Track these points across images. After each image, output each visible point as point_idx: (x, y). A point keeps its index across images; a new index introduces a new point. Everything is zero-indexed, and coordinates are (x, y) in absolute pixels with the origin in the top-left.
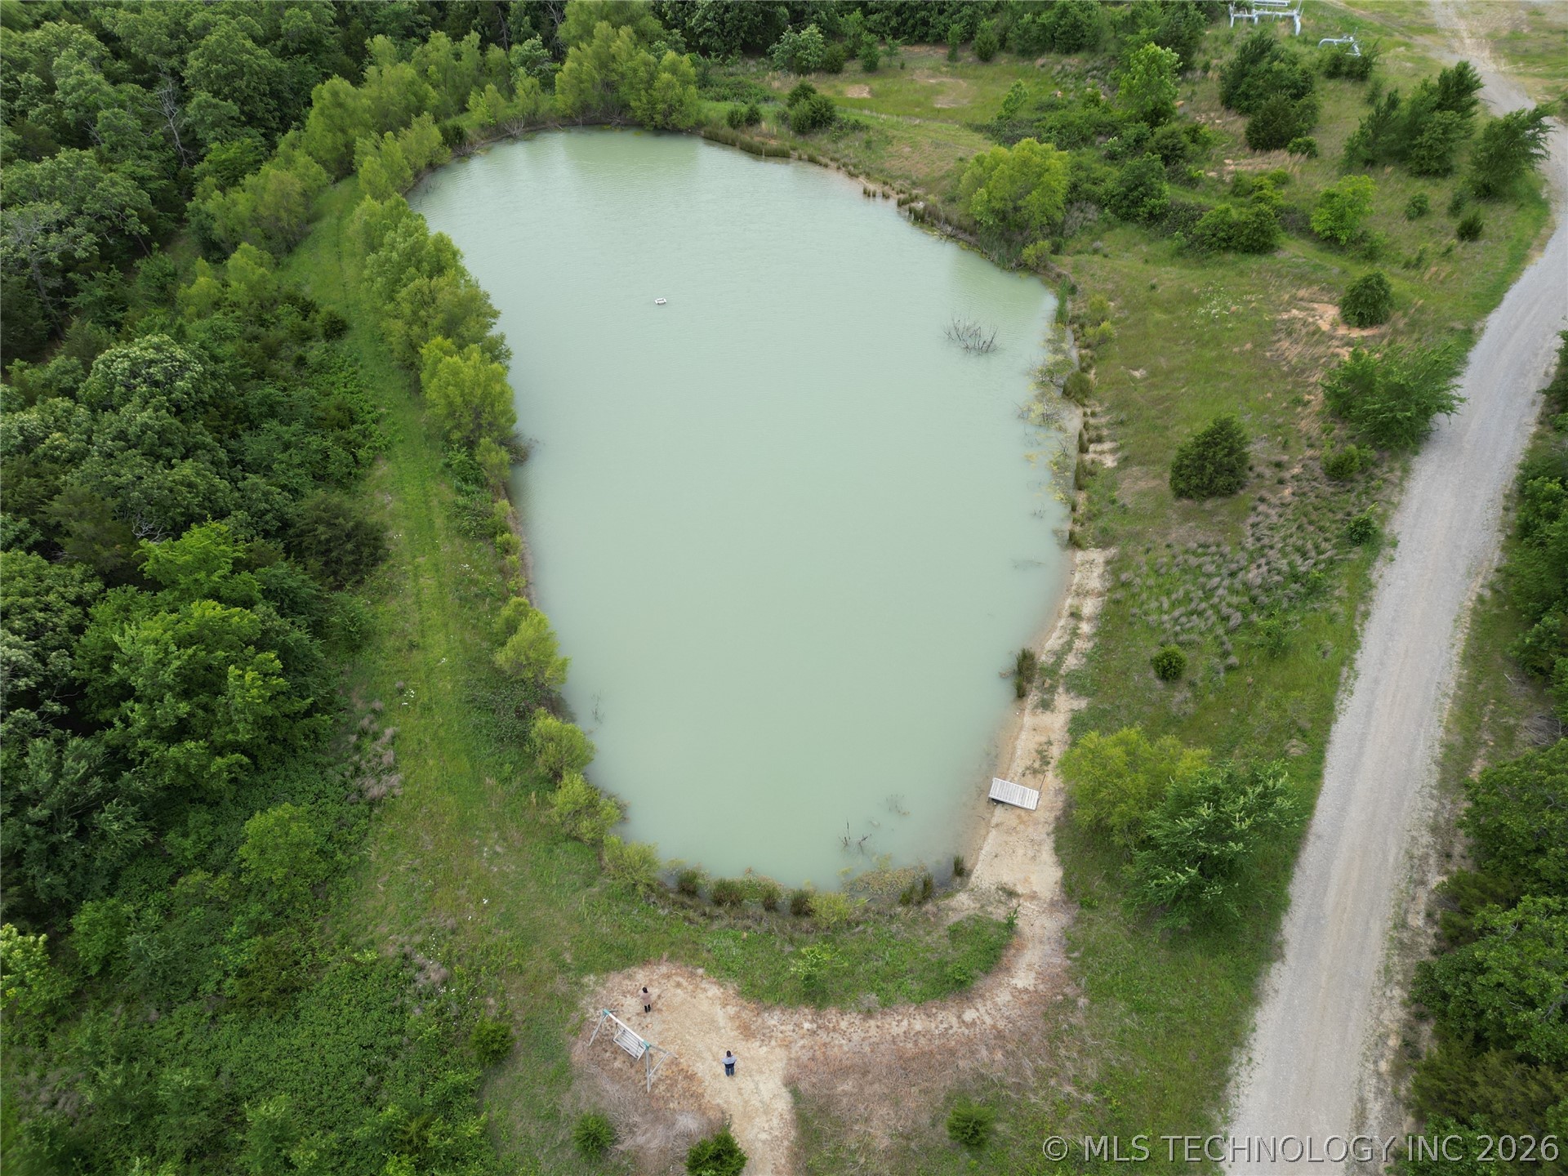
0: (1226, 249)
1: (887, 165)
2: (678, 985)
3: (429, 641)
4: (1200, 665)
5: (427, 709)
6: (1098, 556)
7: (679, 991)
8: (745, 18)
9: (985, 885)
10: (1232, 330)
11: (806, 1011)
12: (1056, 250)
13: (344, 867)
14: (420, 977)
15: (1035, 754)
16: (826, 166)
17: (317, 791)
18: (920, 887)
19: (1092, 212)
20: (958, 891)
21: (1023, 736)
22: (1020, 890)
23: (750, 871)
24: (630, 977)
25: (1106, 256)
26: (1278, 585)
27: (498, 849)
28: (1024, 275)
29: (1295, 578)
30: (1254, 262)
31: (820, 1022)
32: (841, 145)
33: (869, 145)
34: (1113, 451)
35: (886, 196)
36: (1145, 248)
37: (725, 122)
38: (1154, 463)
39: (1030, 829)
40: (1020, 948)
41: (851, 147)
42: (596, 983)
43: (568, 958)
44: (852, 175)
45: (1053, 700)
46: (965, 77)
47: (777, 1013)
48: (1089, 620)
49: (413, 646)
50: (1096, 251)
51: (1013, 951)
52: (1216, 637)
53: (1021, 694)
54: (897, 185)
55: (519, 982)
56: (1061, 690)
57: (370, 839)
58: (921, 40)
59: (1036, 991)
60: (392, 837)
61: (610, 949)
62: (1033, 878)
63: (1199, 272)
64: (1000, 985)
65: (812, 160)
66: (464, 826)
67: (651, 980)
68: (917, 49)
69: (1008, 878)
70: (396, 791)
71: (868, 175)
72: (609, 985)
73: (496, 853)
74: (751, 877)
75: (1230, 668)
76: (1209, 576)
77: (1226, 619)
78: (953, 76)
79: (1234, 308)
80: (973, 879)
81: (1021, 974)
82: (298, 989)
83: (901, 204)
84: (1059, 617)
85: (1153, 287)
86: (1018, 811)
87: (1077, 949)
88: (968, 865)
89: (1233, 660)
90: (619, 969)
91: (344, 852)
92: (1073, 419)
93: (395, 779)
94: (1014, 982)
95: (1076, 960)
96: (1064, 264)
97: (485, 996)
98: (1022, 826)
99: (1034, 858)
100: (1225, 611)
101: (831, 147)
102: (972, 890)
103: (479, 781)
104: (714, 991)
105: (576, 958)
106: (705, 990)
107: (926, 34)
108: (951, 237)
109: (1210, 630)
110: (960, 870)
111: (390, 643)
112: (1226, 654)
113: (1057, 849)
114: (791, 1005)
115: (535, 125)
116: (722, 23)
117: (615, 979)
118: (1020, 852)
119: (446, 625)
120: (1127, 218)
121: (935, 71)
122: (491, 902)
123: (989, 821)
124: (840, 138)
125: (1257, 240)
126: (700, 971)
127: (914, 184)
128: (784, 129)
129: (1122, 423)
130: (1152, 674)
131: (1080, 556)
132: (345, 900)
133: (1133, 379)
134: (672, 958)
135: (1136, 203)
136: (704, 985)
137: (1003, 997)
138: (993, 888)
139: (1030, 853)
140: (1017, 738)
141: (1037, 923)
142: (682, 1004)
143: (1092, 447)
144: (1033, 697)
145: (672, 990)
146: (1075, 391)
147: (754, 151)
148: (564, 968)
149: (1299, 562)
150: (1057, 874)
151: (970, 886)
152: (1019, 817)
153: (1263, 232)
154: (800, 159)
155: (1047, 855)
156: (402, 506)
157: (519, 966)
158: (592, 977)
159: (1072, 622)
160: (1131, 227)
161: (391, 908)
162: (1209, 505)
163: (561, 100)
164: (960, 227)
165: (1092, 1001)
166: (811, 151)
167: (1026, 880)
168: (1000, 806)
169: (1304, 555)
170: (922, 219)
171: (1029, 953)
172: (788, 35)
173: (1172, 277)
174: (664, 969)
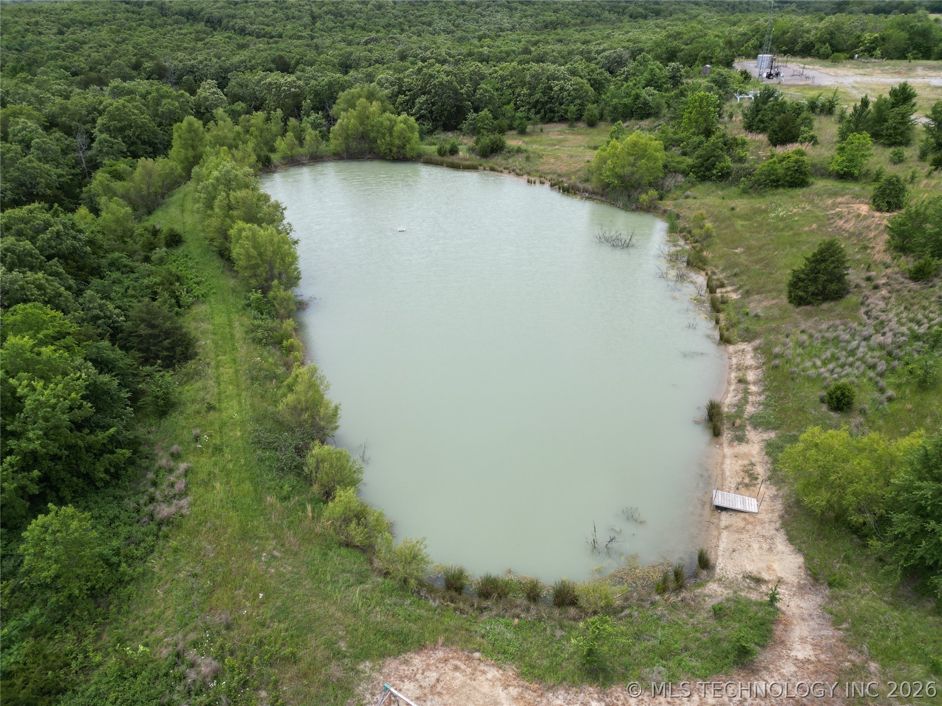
0: (777, 187)
1: (541, 168)
2: (456, 668)
3: (224, 405)
4: (864, 398)
5: (218, 449)
6: (747, 347)
7: (457, 674)
8: (446, 110)
9: (731, 575)
10: (797, 221)
11: (591, 689)
12: (661, 198)
13: (127, 578)
14: (192, 675)
15: (742, 473)
16: (501, 172)
17: (112, 516)
18: (672, 577)
19: (680, 178)
20: (708, 581)
21: (728, 461)
22: (765, 576)
23: (510, 571)
24: (406, 662)
25: (695, 198)
26: (905, 343)
27: (276, 553)
28: (642, 213)
29: (916, 337)
30: (799, 191)
31: (608, 700)
32: (510, 160)
33: (528, 159)
34: (735, 291)
35: (542, 183)
36: (720, 193)
37: (436, 154)
38: (769, 291)
39: (758, 528)
40: (787, 625)
41: (518, 161)
42: (372, 669)
43: (343, 646)
44: (518, 175)
45: (745, 435)
46: (580, 134)
47: (562, 692)
48: (755, 383)
49: (211, 408)
50: (687, 197)
51: (781, 627)
52: (870, 379)
53: (716, 433)
54: (549, 177)
55: (293, 671)
56: (749, 428)
57: (156, 554)
58: (551, 121)
59: (819, 661)
60: (176, 551)
61: (385, 635)
62: (775, 566)
63: (761, 200)
64: (780, 657)
65: (492, 169)
66: (245, 535)
67: (428, 665)
68: (548, 125)
69: (751, 568)
70: (184, 511)
71: (529, 174)
72: (385, 670)
73: (274, 557)
74: (511, 576)
75: (890, 399)
76: (848, 342)
77: (873, 367)
78: (573, 134)
79: (795, 210)
80: (718, 571)
81: (797, 646)
82: (63, 691)
83: (552, 186)
84: (729, 383)
85: (733, 209)
86: (743, 515)
87: (845, 621)
88: (712, 557)
89: (890, 392)
90: (396, 655)
91: (130, 566)
93: (184, 502)
94: (793, 653)
95: (847, 630)
96: (668, 204)
97: (257, 689)
98: (750, 527)
99: (770, 550)
100: (871, 361)
101: (503, 162)
102: (720, 580)
103: (260, 500)
104: (493, 673)
105: (352, 646)
106: (484, 672)
107: (554, 117)
108: (587, 198)
109: (863, 374)
110: (704, 563)
111: (191, 408)
112: (882, 390)
113: (791, 540)
114: (574, 684)
115: (316, 158)
116: (431, 112)
117: (391, 664)
118: (756, 546)
119: (239, 395)
120: (703, 179)
121: (561, 132)
122: (267, 597)
123: (718, 524)
124: (509, 157)
125: (798, 178)
126: (477, 655)
127: (559, 175)
128: (473, 156)
129: (736, 275)
130: (824, 408)
131: (731, 348)
132: (125, 607)
133: (736, 254)
134: (448, 643)
135: (708, 169)
136: (482, 667)
137: (788, 669)
138: (740, 577)
139: (766, 546)
140: (722, 463)
141: (792, 604)
142: (462, 687)
143: (718, 290)
144: (727, 435)
145: (451, 673)
146: (696, 263)
147: (455, 167)
148: (339, 655)
149: (916, 327)
150: (800, 560)
151: (717, 576)
152: (745, 519)
153: (801, 173)
154: (485, 169)
155: (781, 544)
156: (211, 327)
157: (293, 654)
158: (368, 663)
159: (742, 386)
160: (708, 184)
161: (169, 613)
162: (825, 306)
163: (334, 144)
164: (593, 193)
165: (884, 666)
166: (491, 164)
167: (769, 568)
168: (724, 513)
169: (919, 323)
170: (569, 190)
171: (797, 628)
172: (471, 115)
173: (743, 204)
174: (440, 654)
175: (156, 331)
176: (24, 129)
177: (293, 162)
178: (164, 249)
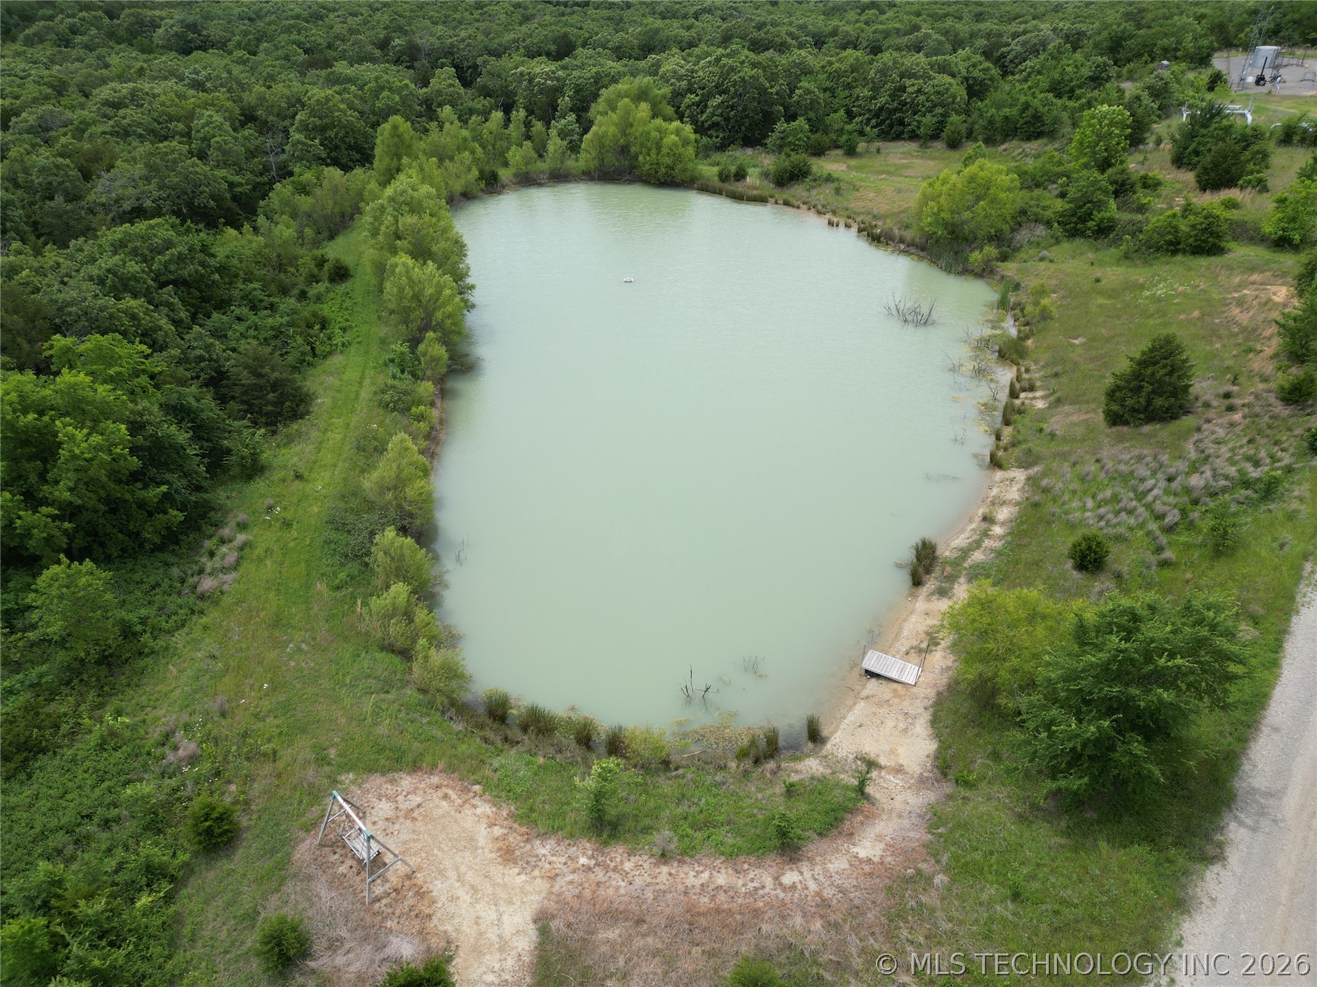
0: (1175, 252)
1: (852, 205)
2: (446, 797)
3: (314, 475)
4: (1127, 558)
5: (287, 524)
6: (1020, 475)
7: (444, 803)
8: (747, 116)
9: (841, 754)
10: (1177, 304)
11: (588, 845)
12: (1004, 258)
13: (147, 650)
14: (171, 757)
15: (923, 635)
16: (798, 207)
17: (153, 583)
18: (763, 744)
19: (1041, 230)
20: (808, 756)
21: (913, 619)
22: (883, 761)
23: (573, 709)
24: (393, 781)
25: (1051, 261)
26: (1224, 490)
27: (304, 646)
28: (970, 278)
29: (1246, 484)
30: (1204, 261)
31: (600, 859)
32: (814, 192)
33: (838, 191)
34: (1043, 398)
35: (848, 226)
36: (1091, 255)
37: (716, 178)
38: (1087, 402)
39: (906, 703)
40: (870, 817)
41: (823, 194)
42: (353, 782)
43: (332, 753)
44: (819, 213)
45: (952, 588)
46: (934, 159)
47: (551, 844)
48: (1003, 524)
49: (299, 477)
50: (1042, 259)
51: (860, 818)
52: (1149, 533)
53: (917, 582)
54: (859, 219)
55: (268, 768)
56: (962, 580)
57: (186, 629)
58: (898, 137)
59: (882, 863)
60: (206, 628)
61: (381, 750)
62: (901, 750)
63: (1146, 269)
64: (837, 850)
65: (787, 203)
66: (277, 622)
67: (416, 788)
68: (893, 144)
69: (870, 748)
70: (225, 587)
71: (834, 212)
72: (367, 786)
73: (299, 649)
74: (572, 714)
75: (1164, 564)
76: (1142, 480)
77: (1160, 517)
78: (922, 158)
79: (1181, 289)
80: (829, 746)
81: (867, 843)
82: (44, 751)
83: (860, 231)
84: (971, 521)
85: (1098, 281)
86: (895, 685)
87: (944, 825)
88: (825, 732)
89: (1168, 554)
90: (384, 771)
91: (155, 638)
92: (1006, 375)
93: (229, 577)
94: (855, 850)
95: (941, 835)
96: (1009, 269)
97: (229, 782)
98: (897, 700)
99: (905, 731)
100: (1159, 507)
101: (805, 194)
102: (826, 757)
103: (308, 586)
104: (485, 809)
105: (340, 755)
106: (475, 807)
107: (903, 133)
108: (903, 251)
109: (1142, 526)
110: (815, 735)
111: (278, 475)
112: (1159, 549)
113: (934, 722)
114: (571, 836)
115: (559, 177)
116: (727, 119)
117: (376, 780)
118: (890, 723)
119: (335, 466)
120: (1073, 234)
121: (907, 155)
122: (274, 689)
123: (859, 693)
124: (813, 188)
125: (1205, 241)
126: (477, 788)
127: (875, 217)
128: (766, 183)
129: (1056, 375)
130: (1069, 564)
131: (999, 475)
132: (135, 680)
133: (1072, 345)
134: (451, 769)
135: (1083, 220)
136: (476, 801)
137: (838, 864)
138: (851, 757)
139: (902, 726)
140: (905, 620)
141: (899, 798)
142: (443, 816)
143: (1022, 395)
144: (931, 584)
145: (437, 801)
146: (1010, 353)
147: (737, 197)
148: (322, 760)
149: (1251, 469)
150: (931, 746)
151: (824, 752)
152: (895, 691)
153: (1212, 234)
154: (776, 203)
155: (922, 728)
156: (337, 383)
157: (275, 752)
158: (351, 776)
159: (984, 525)
160: (1078, 242)
161: (177, 692)
162: (1147, 429)
163: (585, 159)
164: (911, 244)
165: (953, 881)
166: (785, 196)
167: (892, 752)
168: (873, 680)
169: (1257, 464)
170: (876, 239)
171: (882, 824)
172: (781, 126)
173: (1114, 274)
174: (435, 780)
175: (262, 381)
176: (207, 124)
177: (527, 180)
178: (327, 284)
